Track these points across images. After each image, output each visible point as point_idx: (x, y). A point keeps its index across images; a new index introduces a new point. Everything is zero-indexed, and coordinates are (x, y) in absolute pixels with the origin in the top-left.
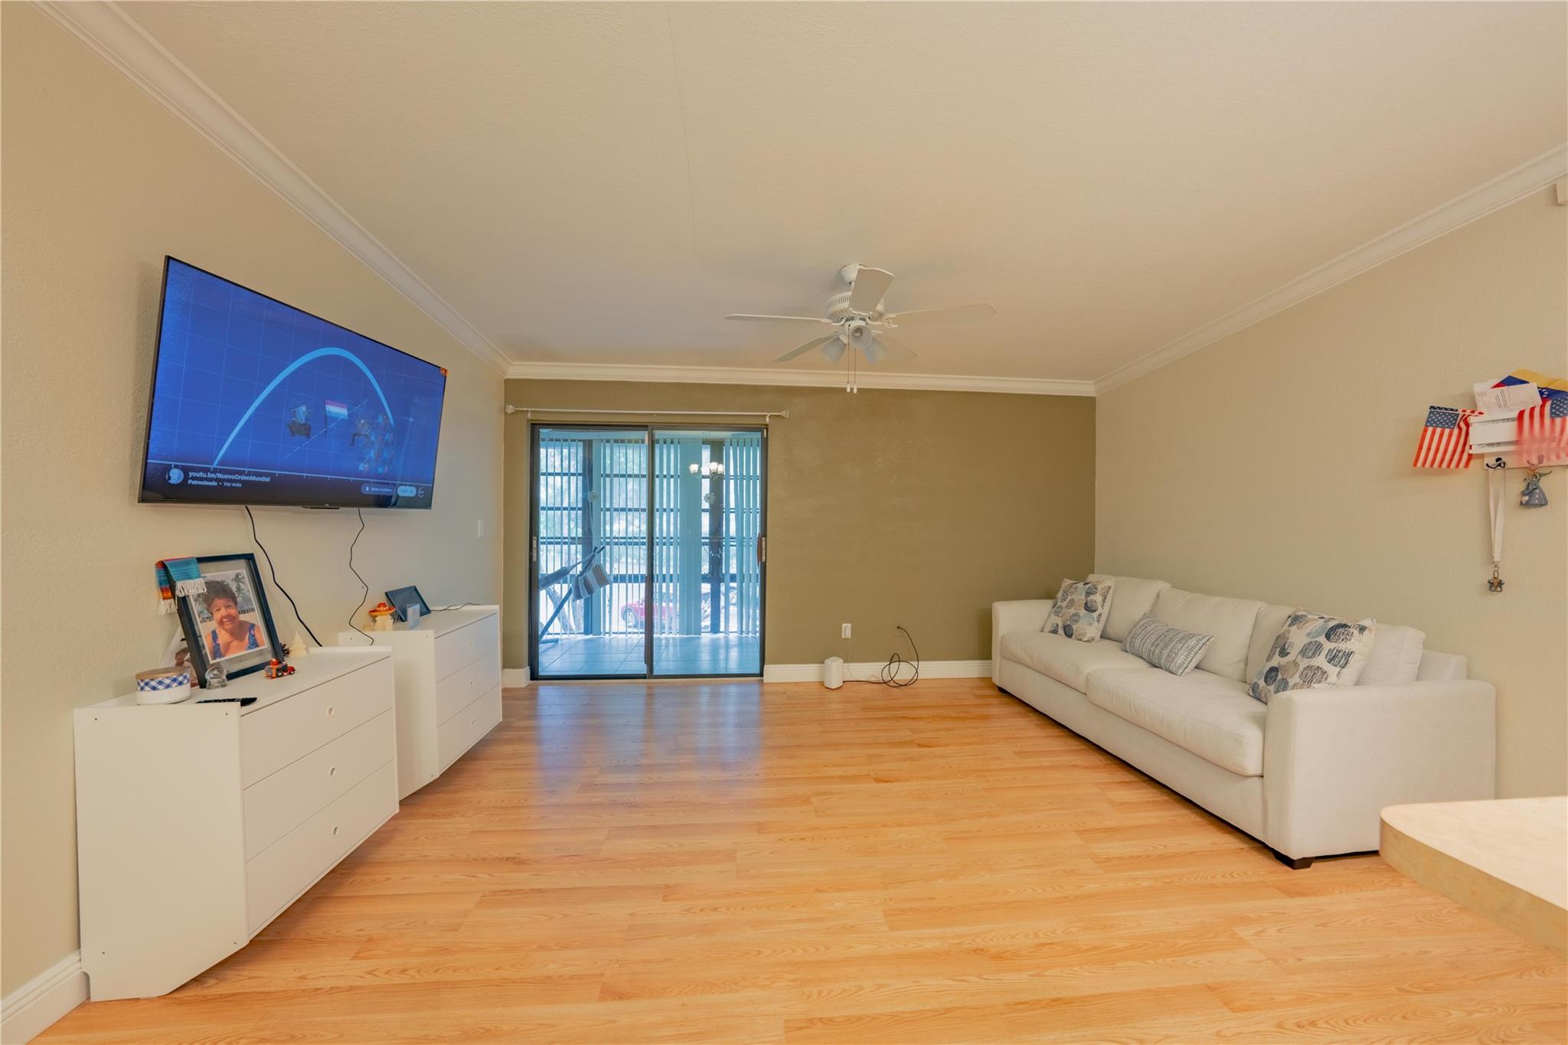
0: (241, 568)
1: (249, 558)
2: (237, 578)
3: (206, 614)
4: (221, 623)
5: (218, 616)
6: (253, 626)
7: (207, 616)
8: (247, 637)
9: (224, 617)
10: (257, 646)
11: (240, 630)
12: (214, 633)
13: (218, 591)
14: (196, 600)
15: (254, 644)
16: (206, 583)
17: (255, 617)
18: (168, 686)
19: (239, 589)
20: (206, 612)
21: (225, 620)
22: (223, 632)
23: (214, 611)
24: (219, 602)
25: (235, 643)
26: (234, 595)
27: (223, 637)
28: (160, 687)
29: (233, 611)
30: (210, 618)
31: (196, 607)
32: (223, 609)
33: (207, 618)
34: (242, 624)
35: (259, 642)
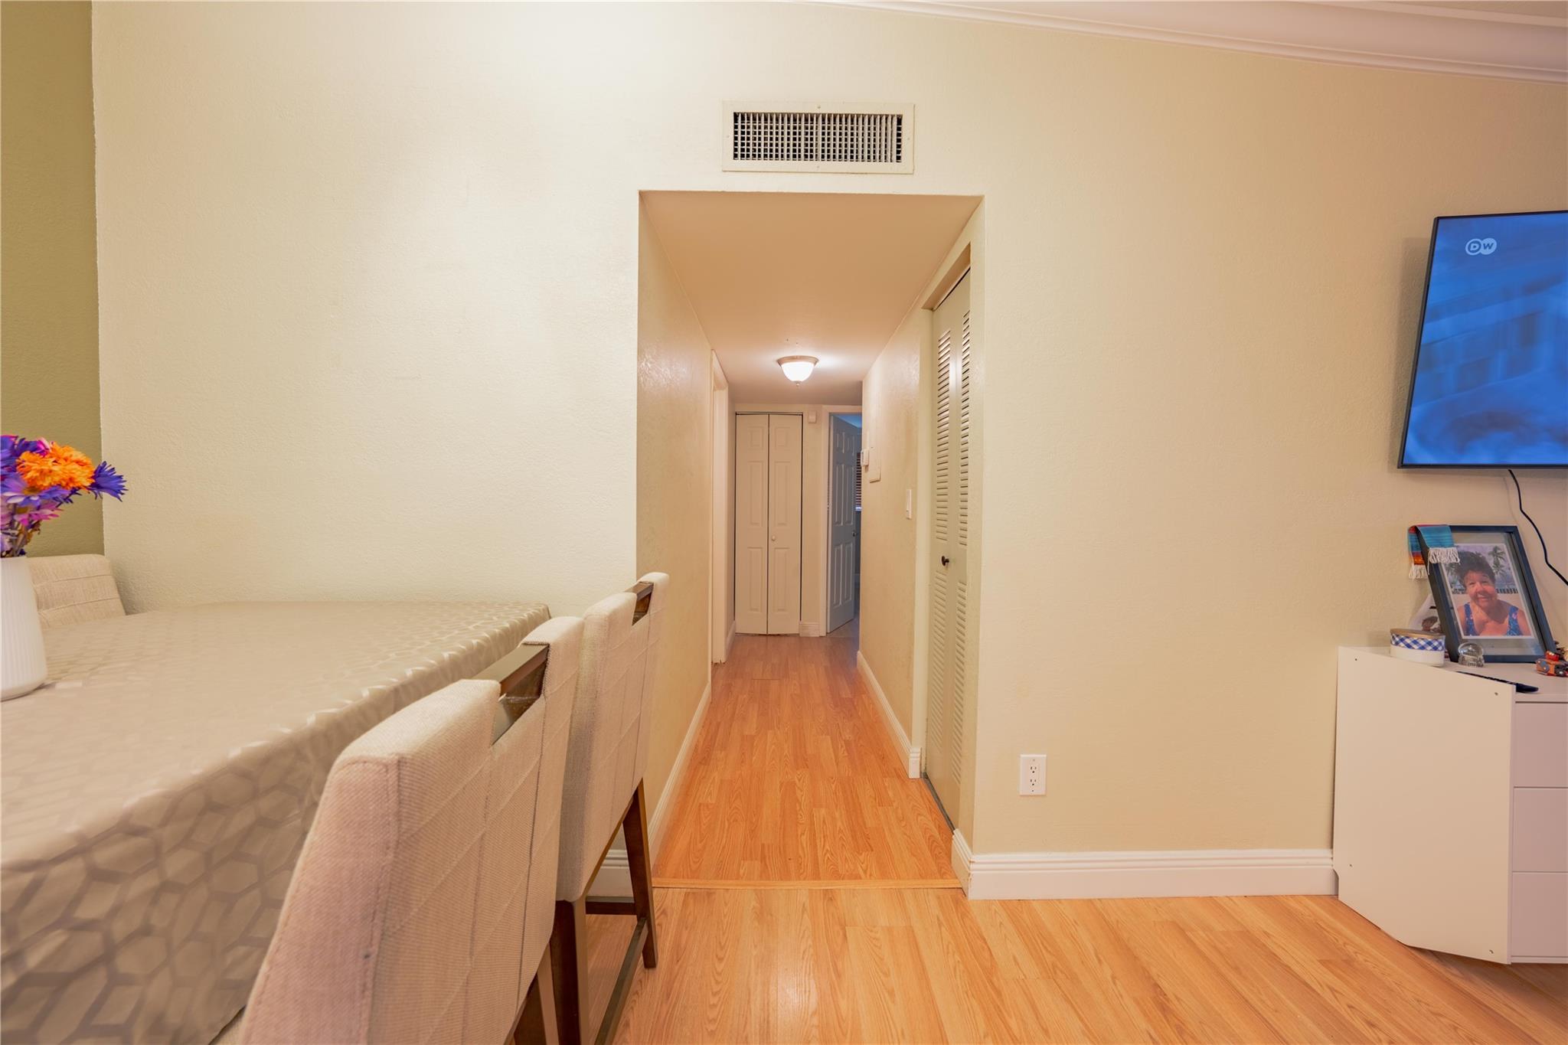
0: (1501, 543)
1: (1512, 532)
2: (1495, 552)
3: (1458, 586)
4: (1475, 598)
5: (1472, 589)
6: (1515, 609)
7: (1460, 587)
8: (1507, 620)
9: (1479, 593)
10: (1520, 633)
11: (1497, 611)
12: (1467, 607)
13: (1470, 563)
14: (1448, 569)
15: (1516, 630)
16: (1460, 553)
17: (1518, 600)
18: (1423, 648)
19: (1497, 564)
20: (1458, 583)
21: (1479, 596)
22: (1477, 608)
23: (1467, 584)
24: (1474, 576)
25: (1491, 624)
26: (1491, 570)
27: (1478, 614)
28: (1415, 646)
29: (1489, 588)
30: (1463, 591)
31: (1448, 577)
32: (1478, 584)
33: (1460, 590)
34: (1500, 603)
35: (1522, 629)
